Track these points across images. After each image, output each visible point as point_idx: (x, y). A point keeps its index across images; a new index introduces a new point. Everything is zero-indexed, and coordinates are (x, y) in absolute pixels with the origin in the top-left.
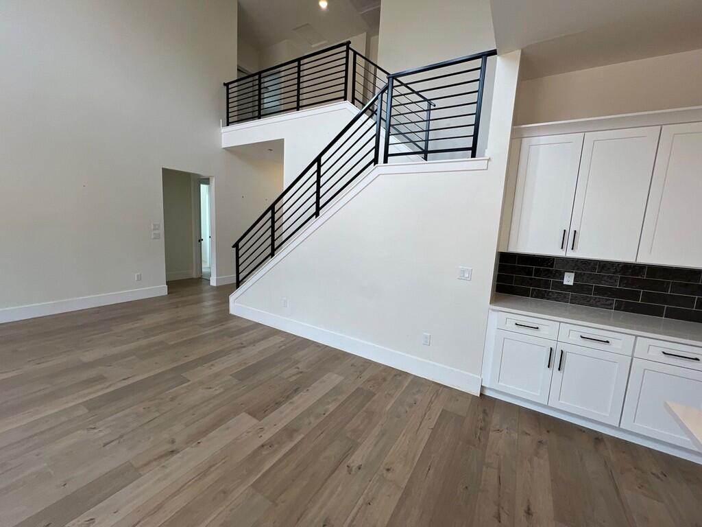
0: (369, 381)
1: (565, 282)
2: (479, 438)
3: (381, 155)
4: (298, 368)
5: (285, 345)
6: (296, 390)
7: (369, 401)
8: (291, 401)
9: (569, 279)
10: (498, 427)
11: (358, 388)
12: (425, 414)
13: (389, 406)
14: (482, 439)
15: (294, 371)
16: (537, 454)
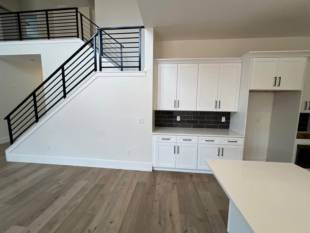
0: (102, 179)
1: (177, 120)
2: (152, 190)
3: (98, 67)
4: (59, 184)
5: (50, 172)
6: (57, 198)
7: (101, 189)
8: (53, 205)
9: (178, 119)
10: (159, 183)
11: (96, 184)
12: (129, 187)
13: (112, 189)
14: (153, 190)
15: (56, 186)
16: (173, 189)
